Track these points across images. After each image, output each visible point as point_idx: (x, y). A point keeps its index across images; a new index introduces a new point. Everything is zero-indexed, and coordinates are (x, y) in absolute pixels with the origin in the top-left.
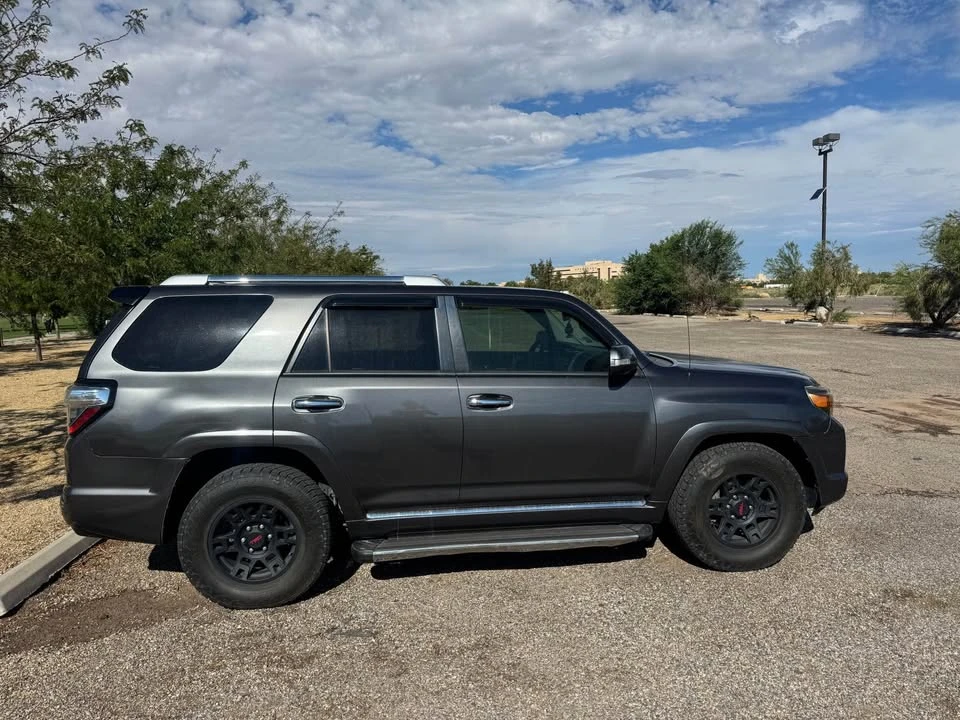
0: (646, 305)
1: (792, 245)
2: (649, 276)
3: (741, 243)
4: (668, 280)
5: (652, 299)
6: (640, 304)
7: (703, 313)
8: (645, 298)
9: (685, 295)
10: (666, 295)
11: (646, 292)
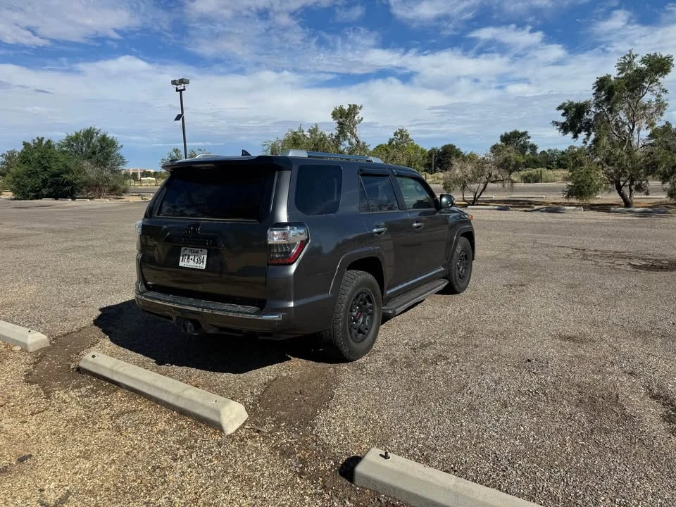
0: (44, 191)
1: (177, 150)
2: (45, 169)
3: (122, 146)
4: (68, 171)
5: (49, 187)
6: (40, 190)
7: (99, 197)
8: (44, 187)
9: (85, 184)
10: (68, 183)
11: (44, 181)
